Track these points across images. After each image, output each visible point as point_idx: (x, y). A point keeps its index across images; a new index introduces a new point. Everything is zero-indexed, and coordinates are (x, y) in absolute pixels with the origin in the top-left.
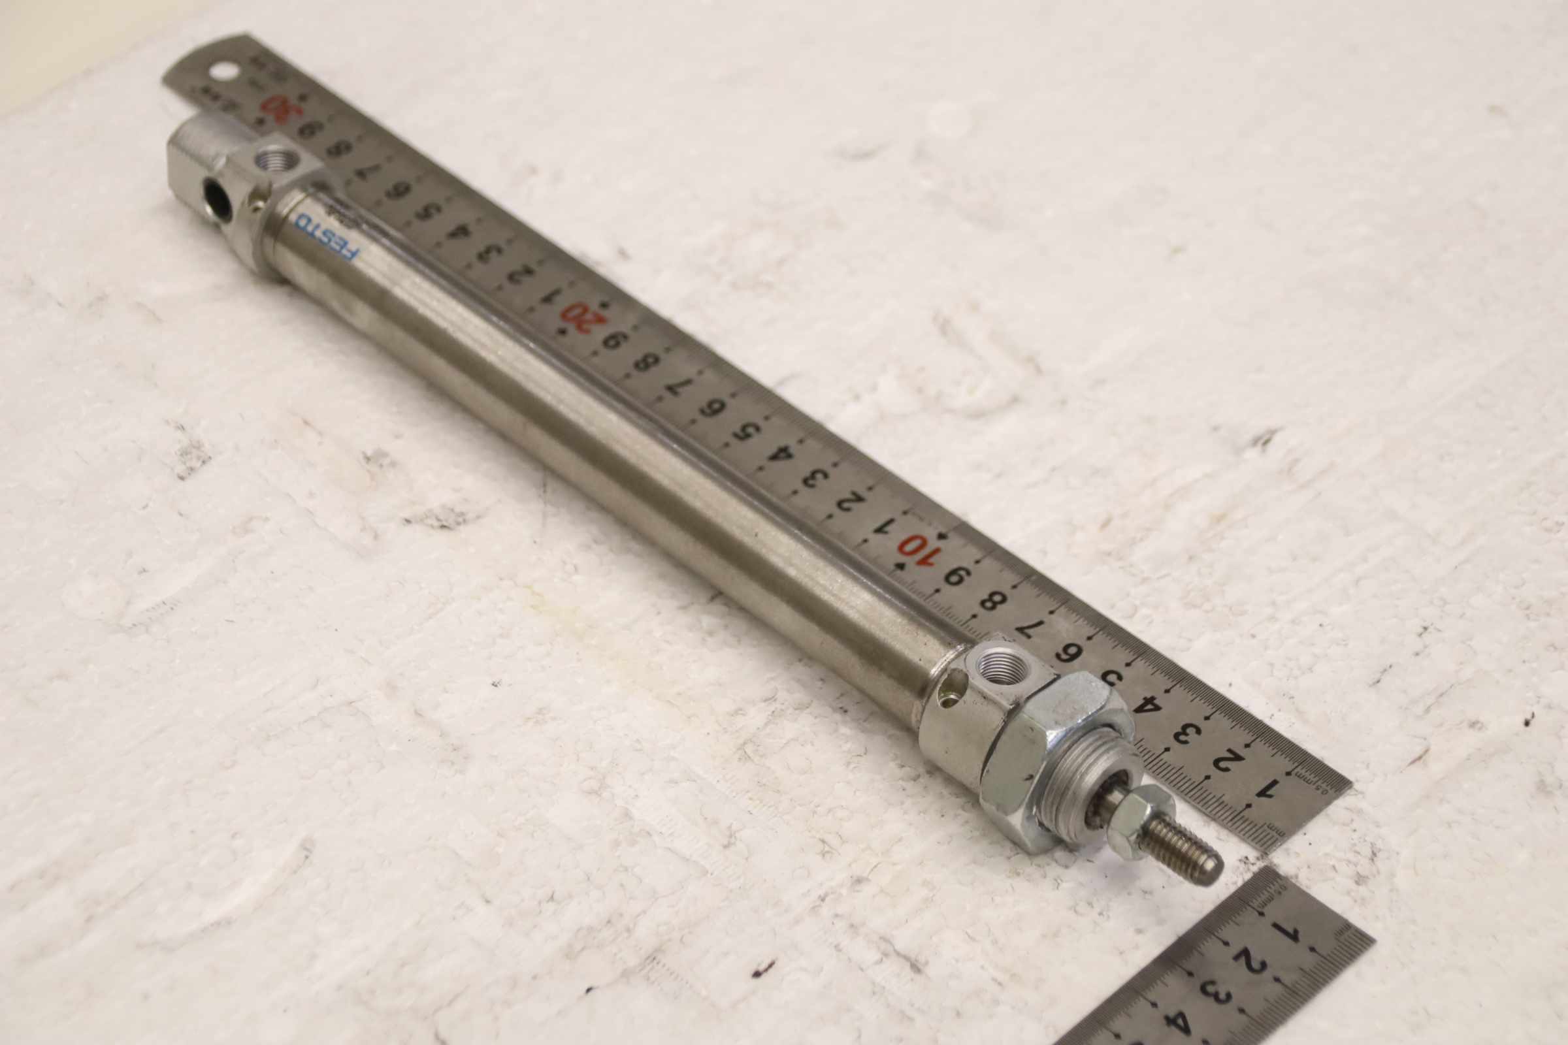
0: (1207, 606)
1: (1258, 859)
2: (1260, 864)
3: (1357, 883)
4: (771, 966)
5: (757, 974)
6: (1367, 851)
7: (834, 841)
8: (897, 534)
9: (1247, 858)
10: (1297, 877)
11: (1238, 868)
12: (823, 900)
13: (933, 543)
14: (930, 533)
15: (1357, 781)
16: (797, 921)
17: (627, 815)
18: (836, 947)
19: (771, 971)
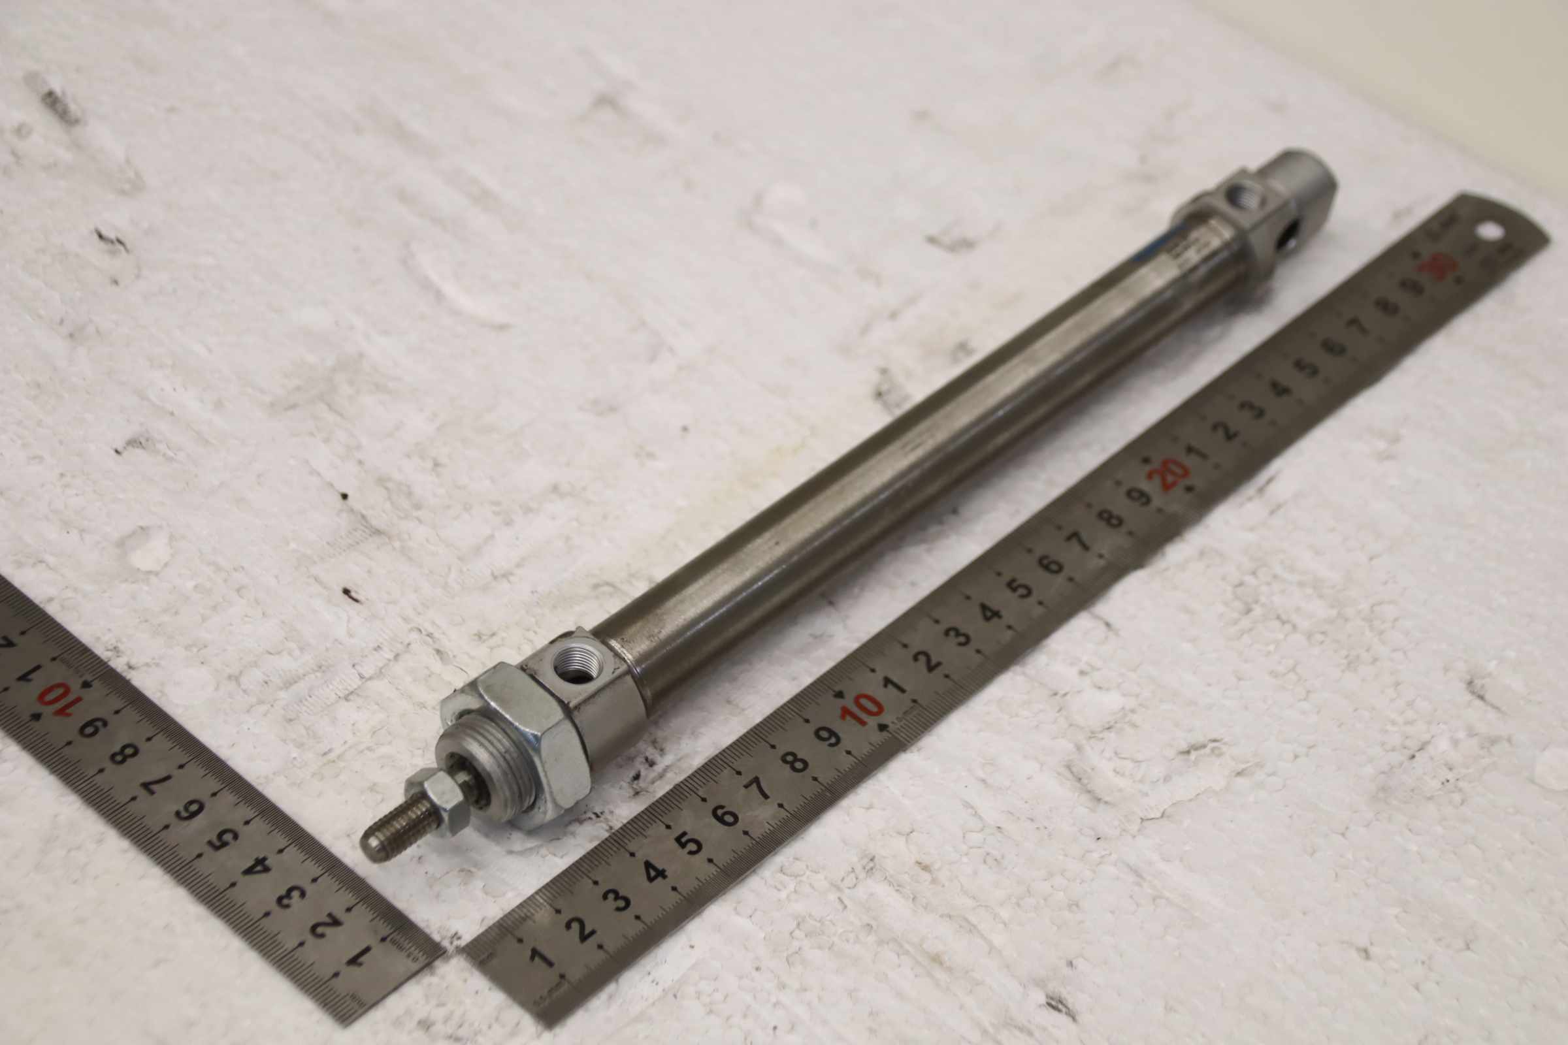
0: (797, 933)
1: (457, 947)
2: (451, 949)
3: (420, 1022)
4: (356, 601)
5: (346, 592)
6: (461, 1033)
7: (493, 641)
8: (885, 696)
9: (459, 938)
10: (432, 974)
11: (448, 930)
12: (428, 635)
13: (873, 722)
14: (886, 718)
15: (555, 1036)
16: (406, 620)
17: (527, 510)
18: (379, 647)
19: (350, 600)
